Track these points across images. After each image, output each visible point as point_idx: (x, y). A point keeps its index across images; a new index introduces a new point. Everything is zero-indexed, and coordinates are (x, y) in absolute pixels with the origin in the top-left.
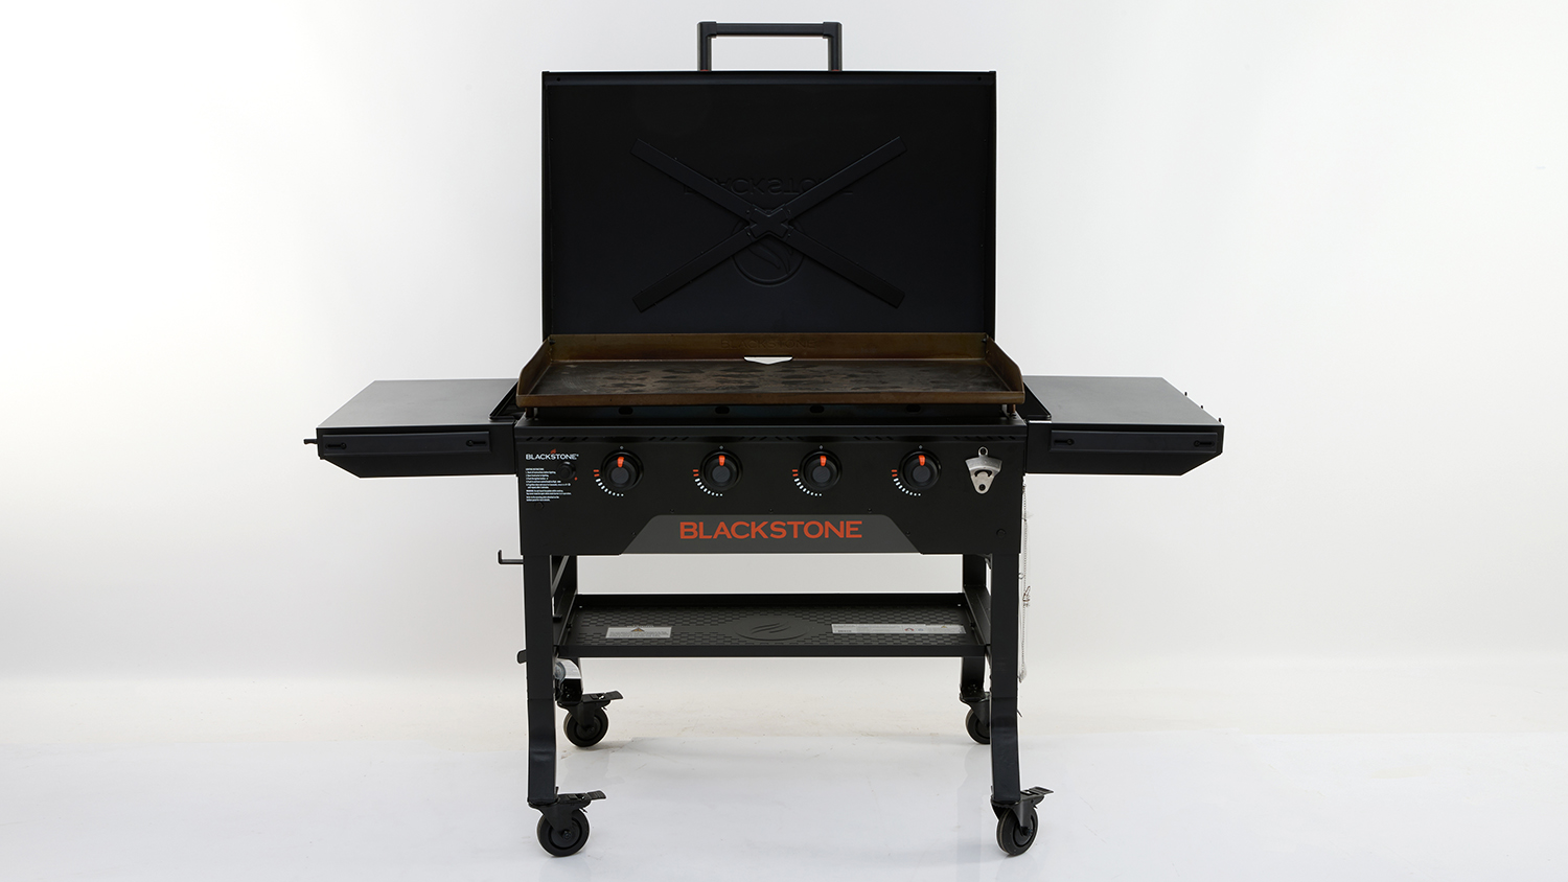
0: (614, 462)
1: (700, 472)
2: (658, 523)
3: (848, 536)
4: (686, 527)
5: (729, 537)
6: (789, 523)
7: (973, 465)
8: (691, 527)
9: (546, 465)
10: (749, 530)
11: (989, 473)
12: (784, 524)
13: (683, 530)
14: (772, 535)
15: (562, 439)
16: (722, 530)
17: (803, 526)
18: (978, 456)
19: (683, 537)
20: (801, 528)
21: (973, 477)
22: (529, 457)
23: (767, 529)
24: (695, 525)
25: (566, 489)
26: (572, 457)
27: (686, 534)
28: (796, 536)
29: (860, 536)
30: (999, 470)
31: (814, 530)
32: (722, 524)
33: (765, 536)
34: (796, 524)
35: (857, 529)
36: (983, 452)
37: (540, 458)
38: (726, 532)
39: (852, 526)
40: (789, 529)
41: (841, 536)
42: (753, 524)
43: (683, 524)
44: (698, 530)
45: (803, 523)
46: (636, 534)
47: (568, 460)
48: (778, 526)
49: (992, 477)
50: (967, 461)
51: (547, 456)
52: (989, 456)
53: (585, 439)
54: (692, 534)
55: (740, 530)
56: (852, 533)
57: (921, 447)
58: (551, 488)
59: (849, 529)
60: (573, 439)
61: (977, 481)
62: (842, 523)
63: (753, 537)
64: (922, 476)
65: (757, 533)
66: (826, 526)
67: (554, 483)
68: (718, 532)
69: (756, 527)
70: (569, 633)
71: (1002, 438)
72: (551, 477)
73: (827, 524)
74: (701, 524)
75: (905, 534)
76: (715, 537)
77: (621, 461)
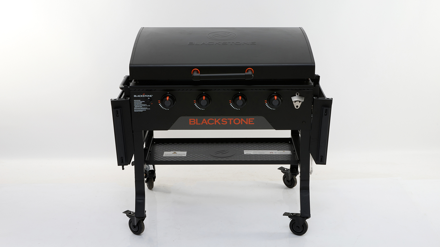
0: (165, 98)
1: (196, 101)
2: (181, 119)
3: (249, 123)
4: (191, 120)
5: (207, 124)
6: (228, 119)
7: (294, 99)
8: (193, 120)
9: (141, 99)
10: (214, 122)
11: (300, 102)
12: (226, 120)
13: (190, 122)
14: (222, 123)
15: (147, 90)
16: (204, 122)
17: (233, 120)
18: (296, 96)
19: (190, 124)
20: (232, 121)
21: (294, 103)
22: (135, 96)
23: (220, 121)
24: (194, 120)
25: (148, 107)
26: (150, 96)
27: (191, 123)
28: (230, 124)
29: (254, 124)
30: (303, 101)
31: (237, 121)
32: (204, 120)
33: (220, 124)
34: (230, 119)
35: (252, 121)
36: (297, 94)
37: (139, 96)
38: (206, 122)
39: (251, 120)
40: (228, 121)
41: (247, 123)
42: (215, 119)
43: (190, 120)
44: (196, 121)
45: (233, 119)
46: (174, 123)
47: (149, 97)
48: (224, 120)
49: (301, 103)
50: (292, 98)
51: (142, 96)
52: (300, 96)
53: (155, 90)
54: (193, 123)
55: (211, 122)
56: (251, 122)
57: (275, 92)
58: (143, 107)
59: (249, 121)
60: (151, 90)
61: (295, 104)
62: (247, 119)
63: (215, 124)
64: (275, 103)
65: (217, 123)
66: (241, 120)
67: (144, 105)
68: (203, 122)
69: (216, 120)
70: (150, 154)
71: (304, 89)
72: (143, 103)
73: (242, 119)
74: (197, 119)
75: (270, 123)
76: (202, 124)
77: (168, 98)
